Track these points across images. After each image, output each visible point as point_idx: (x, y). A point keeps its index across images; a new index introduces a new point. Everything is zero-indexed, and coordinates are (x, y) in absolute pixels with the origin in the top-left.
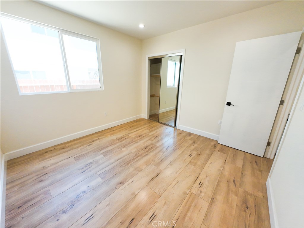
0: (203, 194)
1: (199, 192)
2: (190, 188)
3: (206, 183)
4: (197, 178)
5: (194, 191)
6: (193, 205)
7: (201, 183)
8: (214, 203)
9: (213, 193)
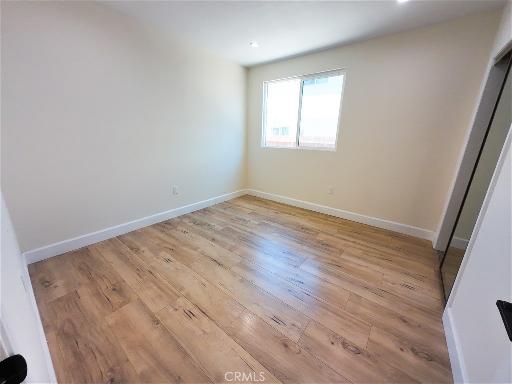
0: (171, 311)
1: (177, 307)
2: (188, 297)
3: (189, 324)
4: (204, 313)
5: (181, 301)
6: (163, 294)
7: (191, 316)
8: (152, 323)
9: (167, 328)
